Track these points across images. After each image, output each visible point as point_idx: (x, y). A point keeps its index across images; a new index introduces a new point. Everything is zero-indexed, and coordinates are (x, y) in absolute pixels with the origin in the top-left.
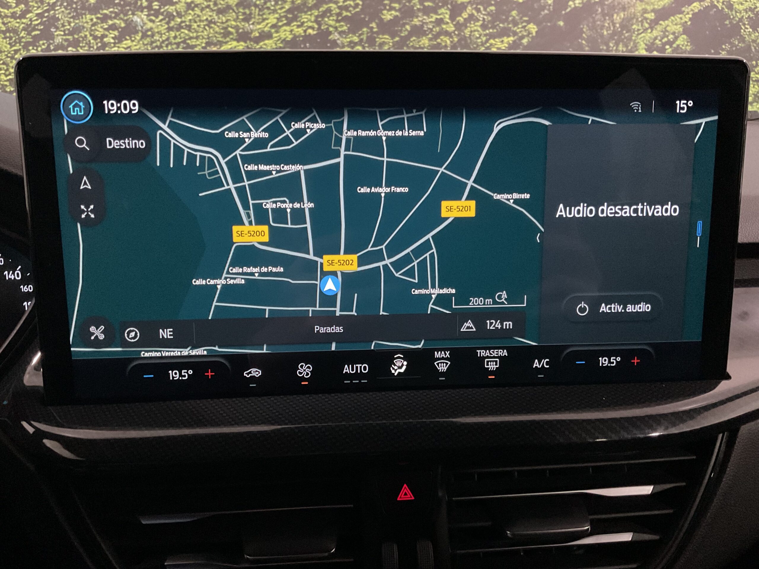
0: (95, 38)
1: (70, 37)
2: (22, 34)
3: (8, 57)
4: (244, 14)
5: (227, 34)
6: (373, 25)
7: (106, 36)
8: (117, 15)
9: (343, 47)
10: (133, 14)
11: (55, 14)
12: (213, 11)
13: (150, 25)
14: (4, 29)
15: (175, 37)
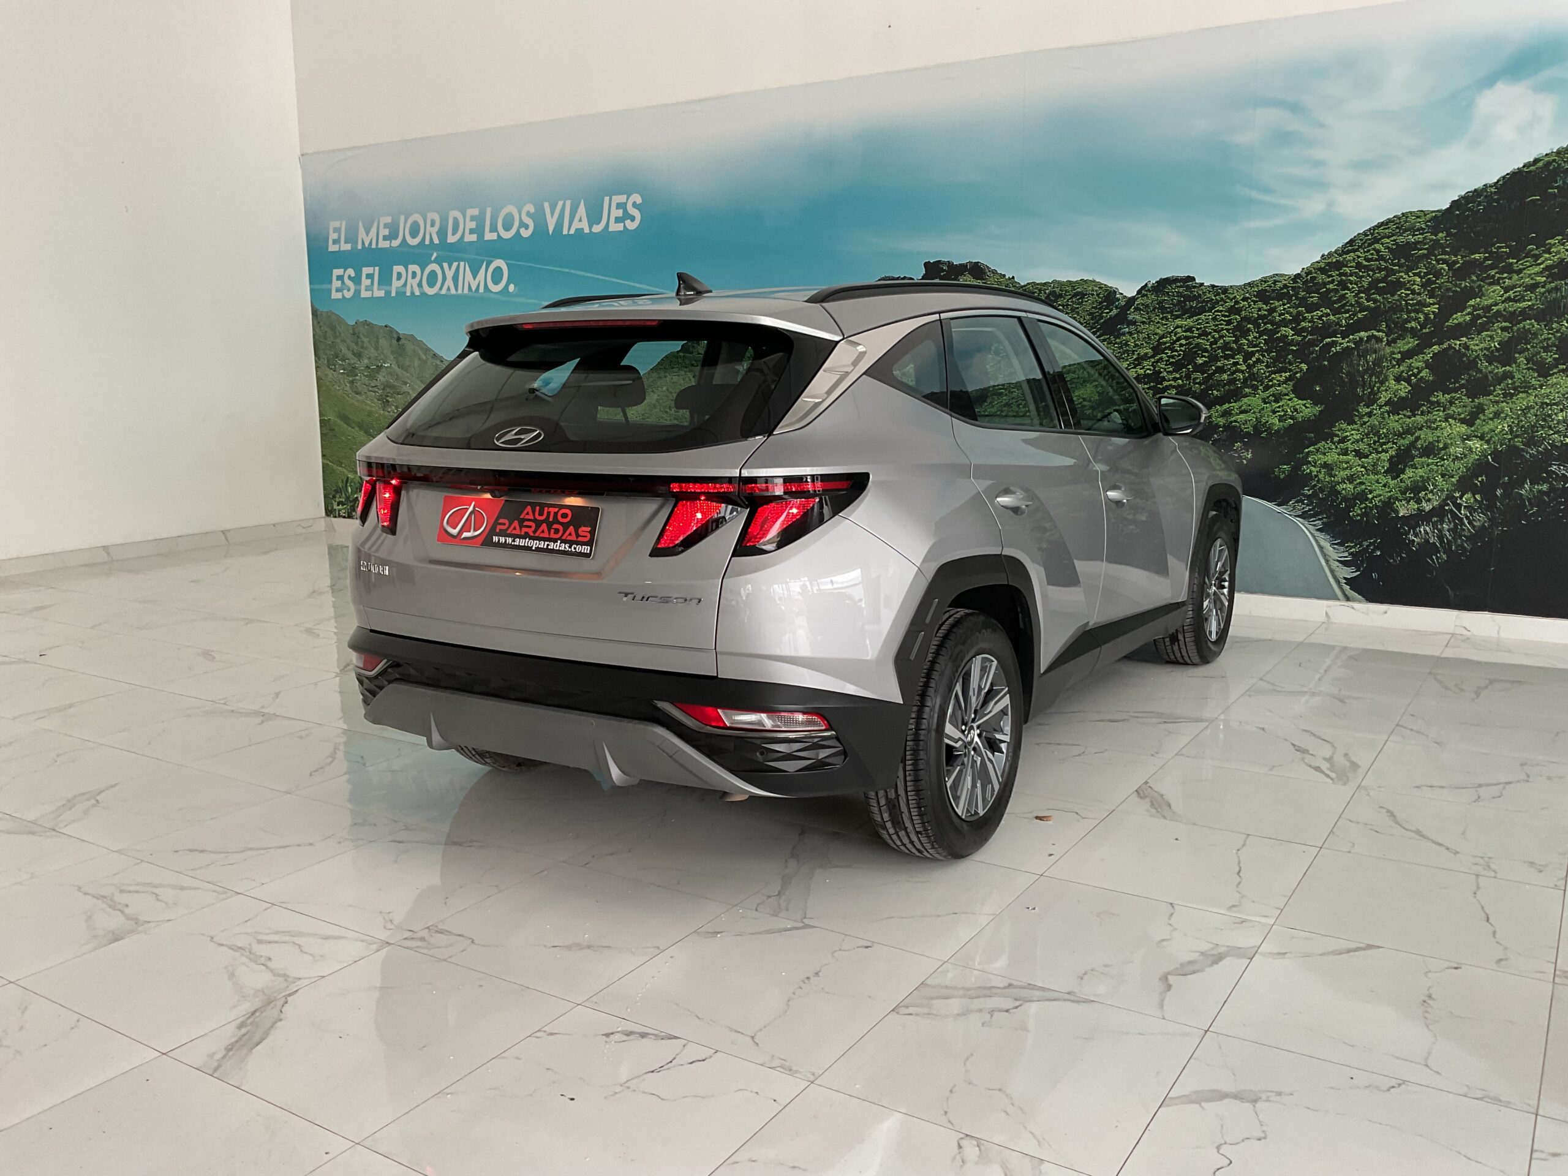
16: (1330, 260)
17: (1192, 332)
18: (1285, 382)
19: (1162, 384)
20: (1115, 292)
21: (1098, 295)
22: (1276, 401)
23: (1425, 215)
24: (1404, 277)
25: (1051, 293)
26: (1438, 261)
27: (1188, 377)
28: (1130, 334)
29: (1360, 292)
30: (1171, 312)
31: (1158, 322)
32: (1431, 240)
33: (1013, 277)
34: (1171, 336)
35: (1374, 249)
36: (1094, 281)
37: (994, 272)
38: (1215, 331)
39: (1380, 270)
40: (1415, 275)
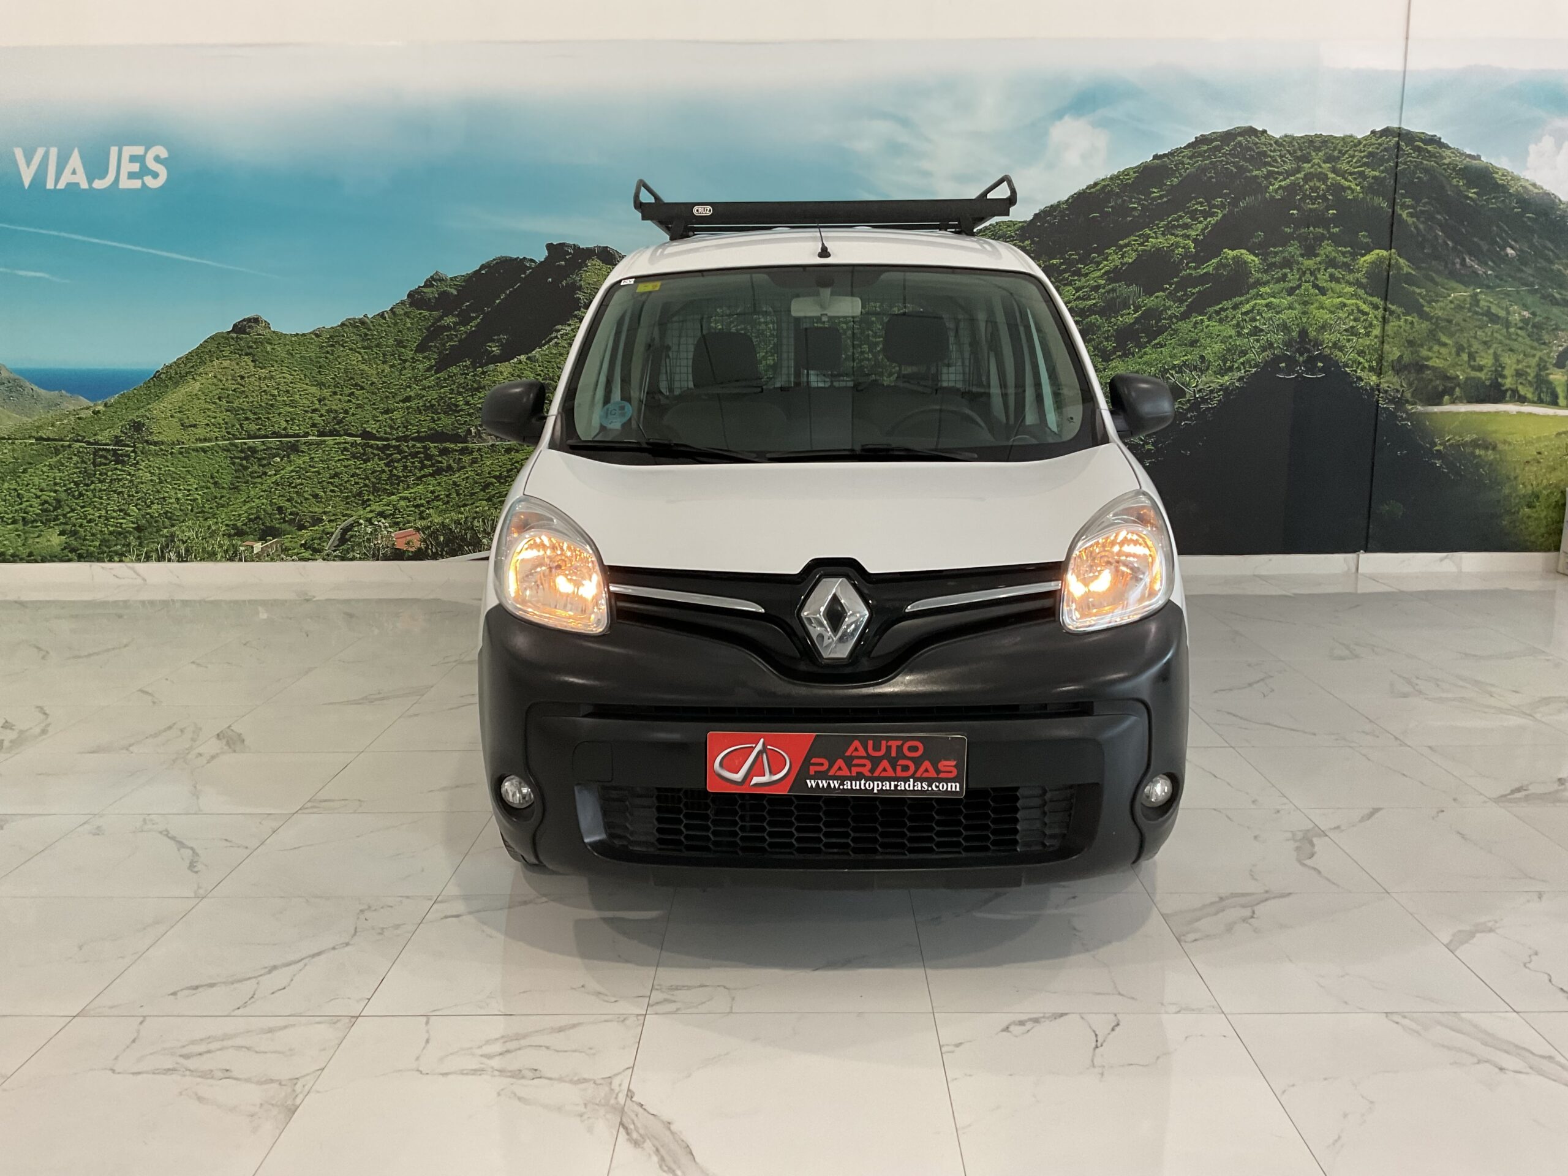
23: (1015, 225)
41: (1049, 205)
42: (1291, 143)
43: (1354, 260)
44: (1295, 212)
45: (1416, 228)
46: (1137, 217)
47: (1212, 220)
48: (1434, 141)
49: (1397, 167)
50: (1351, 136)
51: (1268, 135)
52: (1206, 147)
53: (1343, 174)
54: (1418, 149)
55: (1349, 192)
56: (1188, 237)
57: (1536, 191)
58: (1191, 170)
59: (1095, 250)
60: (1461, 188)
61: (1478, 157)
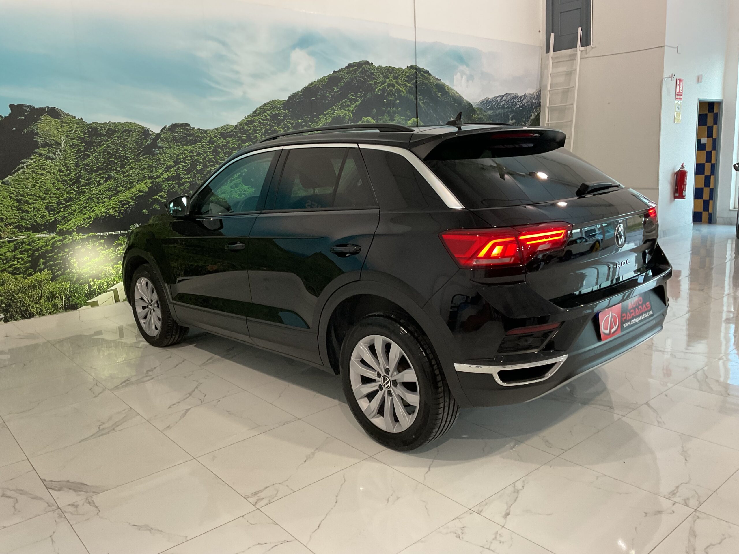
0: (96, 181)
1: (87, 182)
2: (69, 182)
3: (62, 190)
4: (150, 170)
5: (144, 177)
6: (195, 171)
7: (101, 181)
8: (104, 173)
9: (185, 179)
10: (110, 172)
11: (81, 174)
12: (139, 169)
13: (117, 176)
14: (61, 180)
15: (126, 179)
16: (248, 119)
17: (193, 153)
18: (239, 178)
19: (182, 181)
20: (148, 130)
21: (138, 132)
22: (236, 187)
23: (281, 102)
24: (277, 129)
25: (109, 129)
26: (287, 122)
27: (194, 176)
28: (161, 154)
29: (262, 135)
30: (181, 142)
31: (175, 148)
32: (284, 113)
33: (81, 119)
34: (182, 155)
35: (265, 115)
36: (135, 124)
37: (67, 115)
38: (204, 152)
39: (268, 125)
40: (281, 128)
41: (294, 92)
42: (381, 69)
43: (406, 122)
44: (385, 101)
45: (425, 109)
46: (330, 100)
47: (358, 103)
48: (427, 72)
49: (416, 83)
50: (401, 68)
51: (374, 66)
52: (352, 69)
53: (399, 84)
54: (422, 75)
55: (402, 92)
56: (349, 111)
57: (457, 95)
58: (348, 79)
59: (315, 116)
60: (437, 93)
61: (440, 80)
